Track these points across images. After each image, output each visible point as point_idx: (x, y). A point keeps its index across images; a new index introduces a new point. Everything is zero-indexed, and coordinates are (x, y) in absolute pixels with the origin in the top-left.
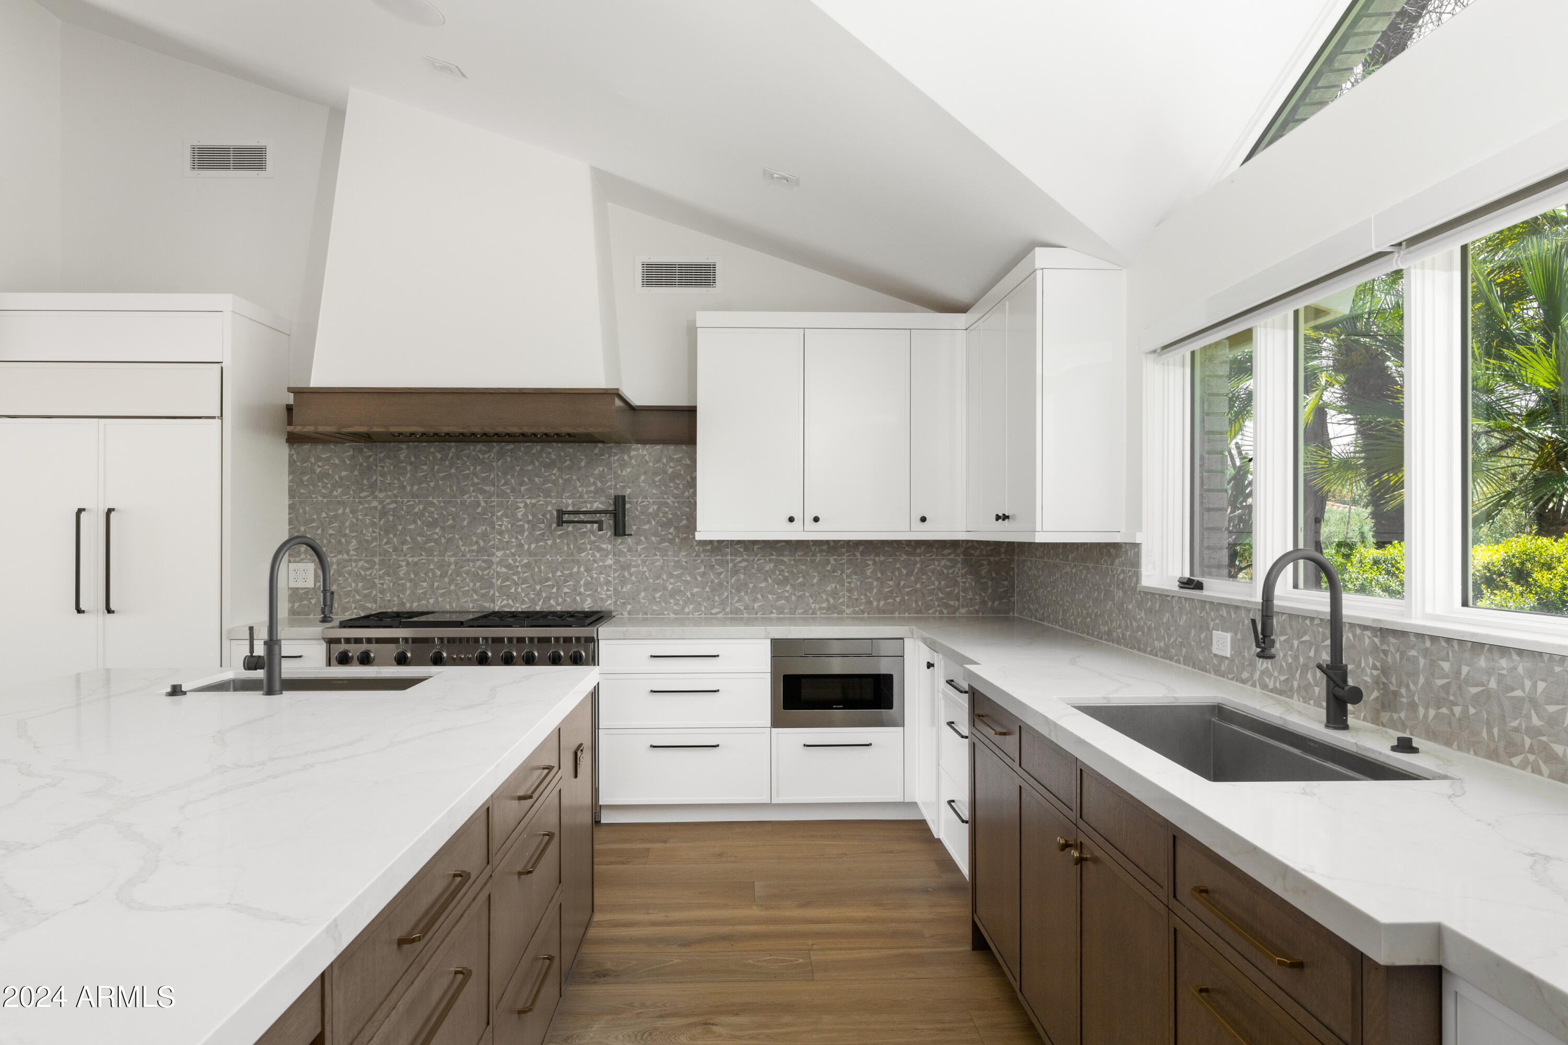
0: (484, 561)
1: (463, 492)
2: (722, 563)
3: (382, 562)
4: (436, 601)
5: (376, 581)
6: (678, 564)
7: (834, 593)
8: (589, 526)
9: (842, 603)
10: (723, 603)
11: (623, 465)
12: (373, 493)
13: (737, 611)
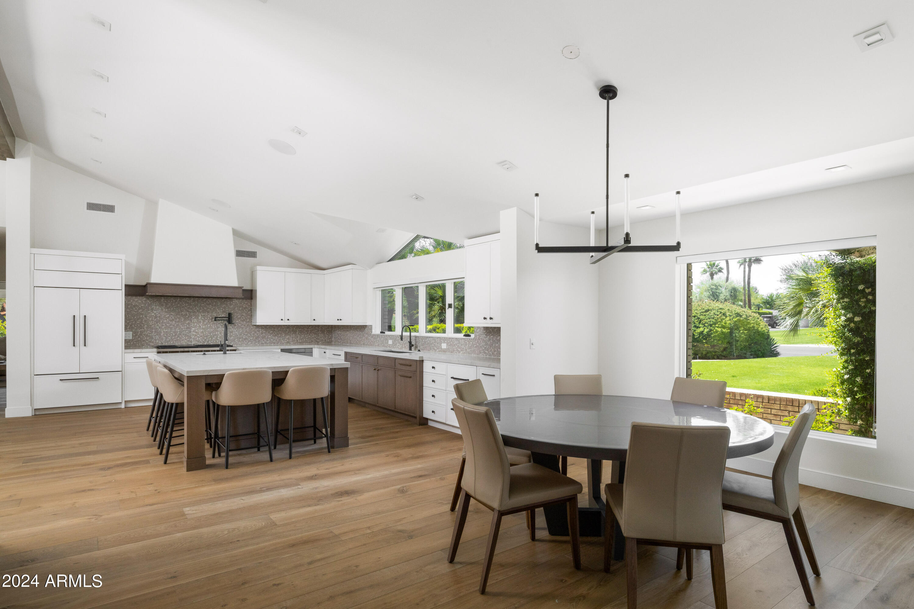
0: (189, 331)
1: (182, 311)
2: (259, 331)
3: (155, 332)
4: (173, 343)
5: (153, 337)
6: (246, 332)
7: (288, 339)
8: (221, 321)
9: (290, 341)
10: (259, 341)
11: (231, 305)
12: (152, 311)
13: (263, 344)
